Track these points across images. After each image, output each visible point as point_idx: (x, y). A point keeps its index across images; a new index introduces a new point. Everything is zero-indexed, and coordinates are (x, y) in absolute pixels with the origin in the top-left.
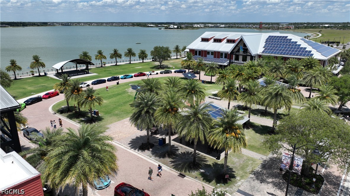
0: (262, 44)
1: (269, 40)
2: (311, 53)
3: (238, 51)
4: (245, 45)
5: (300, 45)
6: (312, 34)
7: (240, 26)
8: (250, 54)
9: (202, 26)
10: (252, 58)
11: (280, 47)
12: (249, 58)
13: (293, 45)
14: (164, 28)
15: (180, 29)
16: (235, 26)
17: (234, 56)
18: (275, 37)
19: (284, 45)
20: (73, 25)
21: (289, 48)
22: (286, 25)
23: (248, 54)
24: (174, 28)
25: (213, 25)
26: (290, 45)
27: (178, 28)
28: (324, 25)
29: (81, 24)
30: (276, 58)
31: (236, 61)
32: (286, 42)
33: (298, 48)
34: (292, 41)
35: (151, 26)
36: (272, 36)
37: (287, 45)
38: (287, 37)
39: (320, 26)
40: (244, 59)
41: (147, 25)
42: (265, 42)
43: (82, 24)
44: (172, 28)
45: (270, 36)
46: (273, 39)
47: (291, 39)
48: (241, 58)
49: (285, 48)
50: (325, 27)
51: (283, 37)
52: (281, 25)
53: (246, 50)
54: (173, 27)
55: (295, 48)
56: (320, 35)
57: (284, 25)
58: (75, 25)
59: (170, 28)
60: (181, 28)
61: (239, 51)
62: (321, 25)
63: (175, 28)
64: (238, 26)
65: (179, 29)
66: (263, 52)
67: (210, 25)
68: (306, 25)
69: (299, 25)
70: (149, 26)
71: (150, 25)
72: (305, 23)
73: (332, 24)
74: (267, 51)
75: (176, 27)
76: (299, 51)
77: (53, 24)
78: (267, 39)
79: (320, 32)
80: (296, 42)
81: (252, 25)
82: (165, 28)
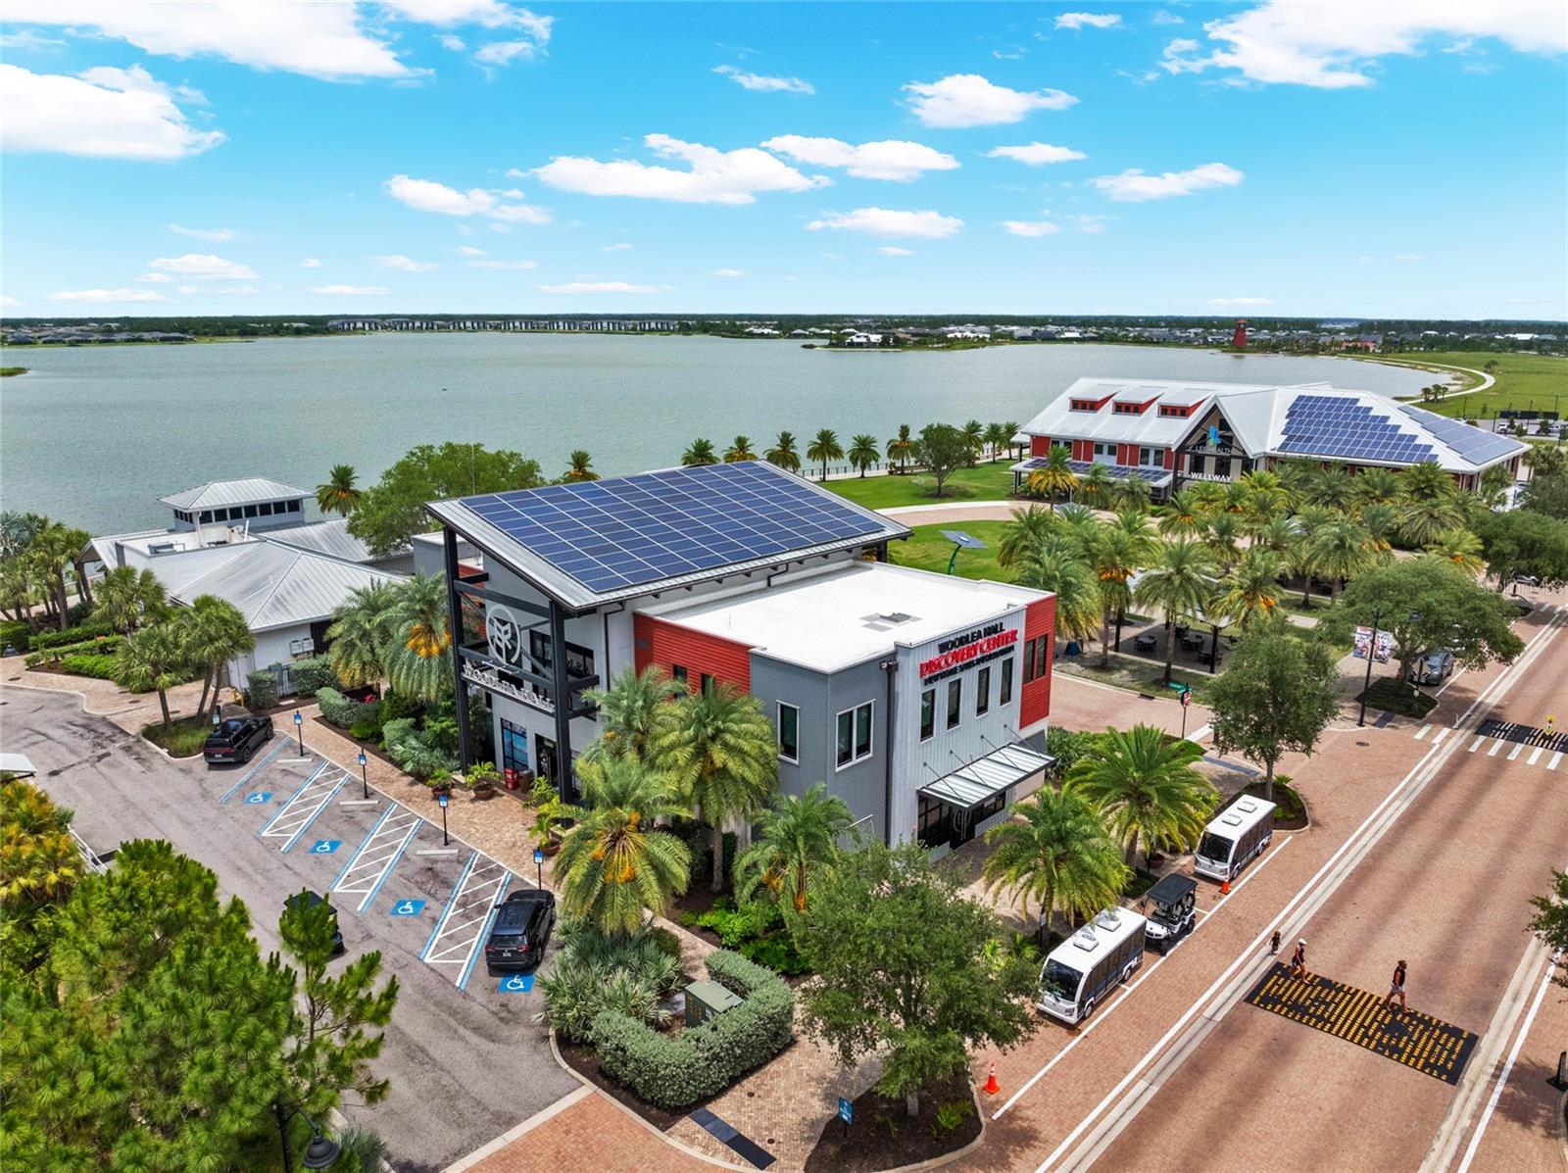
0: (1278, 422)
1: (1302, 411)
2: (1432, 452)
3: (1203, 441)
4: (1224, 425)
5: (1399, 427)
6: (1458, 374)
7: (1146, 334)
8: (1241, 454)
9: (983, 332)
10: (1248, 465)
11: (1334, 433)
12: (1236, 465)
13: (1375, 428)
14: (827, 342)
15: (893, 347)
16: (1126, 336)
17: (1187, 457)
18: (1319, 399)
19: (1347, 426)
20: (432, 328)
21: (1362, 435)
22: (1348, 331)
23: (1234, 452)
24: (870, 345)
25: (1028, 331)
26: (1365, 427)
27: (884, 344)
28: (1511, 336)
29: (462, 325)
30: (1327, 464)
31: (1194, 475)
32: (1355, 418)
33: (1391, 437)
34: (1372, 413)
35: (762, 336)
36: (1310, 398)
37: (1356, 426)
38: (1357, 400)
39: (1493, 340)
40: (1223, 468)
41: (748, 326)
42: (1287, 417)
43: (469, 324)
44: (860, 345)
45: (1301, 398)
46: (1313, 407)
47: (1369, 409)
48: (1210, 464)
49: (1353, 434)
50: (1516, 345)
51: (1345, 400)
52: (1325, 330)
53: (1228, 440)
54: (864, 340)
55: (1381, 437)
56: (1490, 380)
57: (1340, 331)
58: (440, 328)
59: (852, 345)
60: (899, 343)
61: (1204, 444)
62: (1498, 337)
63: (873, 345)
64: (1140, 335)
65: (889, 346)
66: (1283, 447)
67: (1014, 328)
68: (1433, 333)
69: (1405, 336)
70: (751, 335)
71: (756, 331)
72: (1429, 325)
73: (1548, 333)
74: (1294, 446)
75: (875, 338)
76: (1396, 446)
77: (352, 325)
78: (1294, 405)
79: (1489, 367)
80: (1385, 418)
81: (1200, 330)
82: (831, 345)
